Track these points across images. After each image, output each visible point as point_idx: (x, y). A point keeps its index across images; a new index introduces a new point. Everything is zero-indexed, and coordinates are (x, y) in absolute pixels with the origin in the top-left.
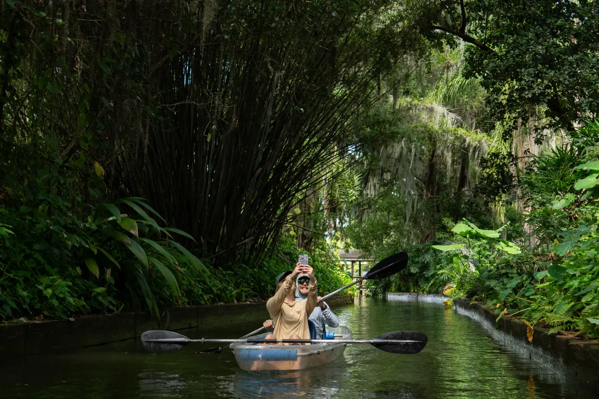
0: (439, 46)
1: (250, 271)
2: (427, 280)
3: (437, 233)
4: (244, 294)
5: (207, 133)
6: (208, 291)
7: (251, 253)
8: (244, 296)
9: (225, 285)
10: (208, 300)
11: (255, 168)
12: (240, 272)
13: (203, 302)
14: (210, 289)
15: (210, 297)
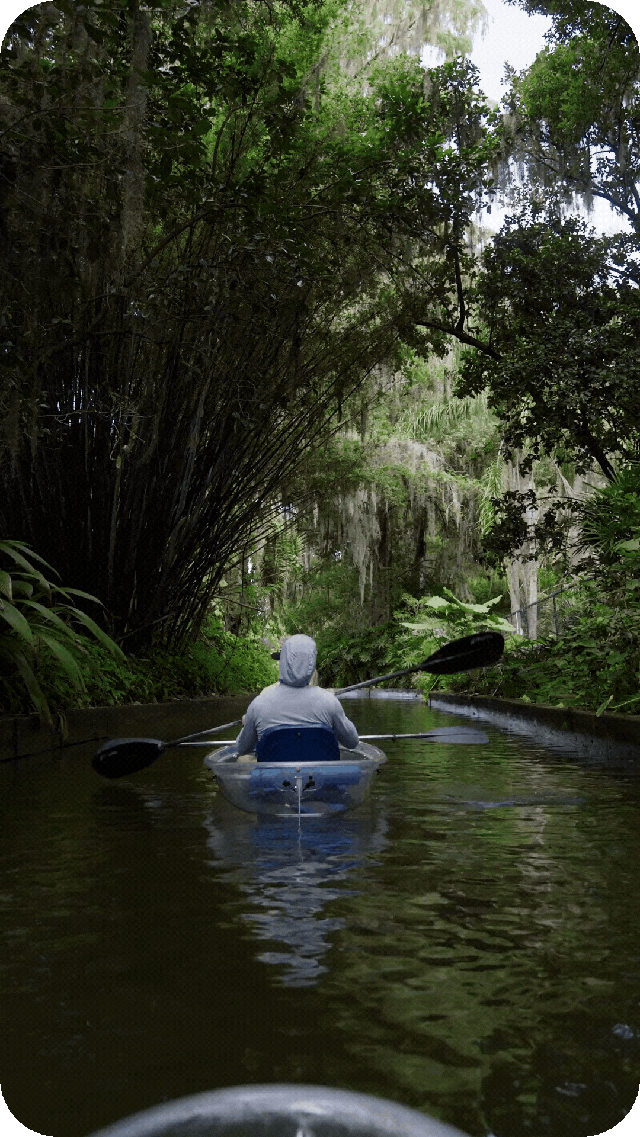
0: (423, 353)
1: (171, 659)
2: (383, 669)
3: (395, 612)
4: (166, 690)
5: (115, 456)
6: (120, 686)
7: (170, 635)
8: (166, 694)
9: (142, 677)
10: (119, 699)
11: (176, 517)
12: (159, 660)
13: (112, 702)
14: (122, 682)
15: (122, 695)
